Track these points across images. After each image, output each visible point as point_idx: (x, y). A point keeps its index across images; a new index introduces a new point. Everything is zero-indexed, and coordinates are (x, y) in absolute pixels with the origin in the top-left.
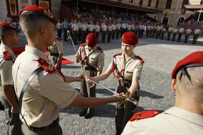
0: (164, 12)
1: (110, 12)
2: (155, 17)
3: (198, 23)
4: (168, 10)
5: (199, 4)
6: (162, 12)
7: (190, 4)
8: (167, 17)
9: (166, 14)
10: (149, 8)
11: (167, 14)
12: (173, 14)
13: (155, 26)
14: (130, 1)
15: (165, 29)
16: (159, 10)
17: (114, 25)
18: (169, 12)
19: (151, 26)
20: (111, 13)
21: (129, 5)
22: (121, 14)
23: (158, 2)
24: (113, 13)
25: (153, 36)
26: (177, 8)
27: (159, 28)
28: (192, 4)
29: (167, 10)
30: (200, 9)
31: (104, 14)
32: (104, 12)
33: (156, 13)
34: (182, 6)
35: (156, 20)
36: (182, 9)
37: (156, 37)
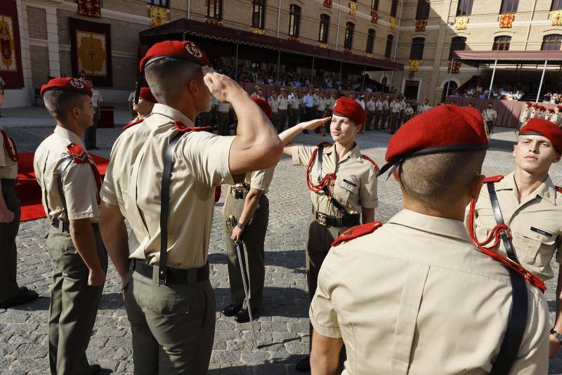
0: (406, 67)
1: (270, 65)
2: (385, 79)
3: (492, 94)
4: (417, 62)
5: (490, 48)
6: (401, 67)
7: (469, 49)
8: (415, 79)
9: (412, 73)
10: (369, 56)
11: (415, 73)
12: (430, 73)
13: (386, 102)
14: (321, 39)
15: (410, 110)
16: (395, 63)
17: (281, 98)
18: (419, 67)
19: (375, 101)
20: (272, 68)
21: (319, 48)
22: (299, 71)
23: (391, 42)
24: (279, 68)
25: (383, 128)
26: (438, 57)
27: (397, 106)
28: (474, 49)
29: (413, 62)
30: (493, 62)
31: (255, 70)
32: (254, 66)
33: (387, 70)
34: (449, 53)
35: (388, 88)
36: (450, 59)
37: (390, 130)
